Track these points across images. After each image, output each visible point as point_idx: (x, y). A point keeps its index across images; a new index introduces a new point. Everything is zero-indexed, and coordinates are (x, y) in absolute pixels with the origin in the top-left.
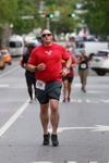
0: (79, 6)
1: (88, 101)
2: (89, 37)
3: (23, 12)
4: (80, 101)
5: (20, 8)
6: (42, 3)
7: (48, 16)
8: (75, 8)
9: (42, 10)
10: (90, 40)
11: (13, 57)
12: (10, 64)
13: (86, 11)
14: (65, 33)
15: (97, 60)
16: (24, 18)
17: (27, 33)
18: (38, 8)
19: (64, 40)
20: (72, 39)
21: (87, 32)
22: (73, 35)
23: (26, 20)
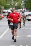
0: (23, 1)
1: (25, 28)
2: (26, 10)
3: (7, 3)
4: (23, 28)
5: (6, 2)
6: (12, 1)
7: (14, 4)
8: (22, 2)
9: (12, 3)
10: (26, 11)
11: (4, 16)
12: (3, 18)
13: (25, 3)
14: (19, 9)
15: (28, 17)
16: (7, 5)
17: (8, 9)
18: (11, 2)
19: (19, 11)
20: (21, 11)
21: (25, 9)
22: (21, 10)
23: (8, 6)
